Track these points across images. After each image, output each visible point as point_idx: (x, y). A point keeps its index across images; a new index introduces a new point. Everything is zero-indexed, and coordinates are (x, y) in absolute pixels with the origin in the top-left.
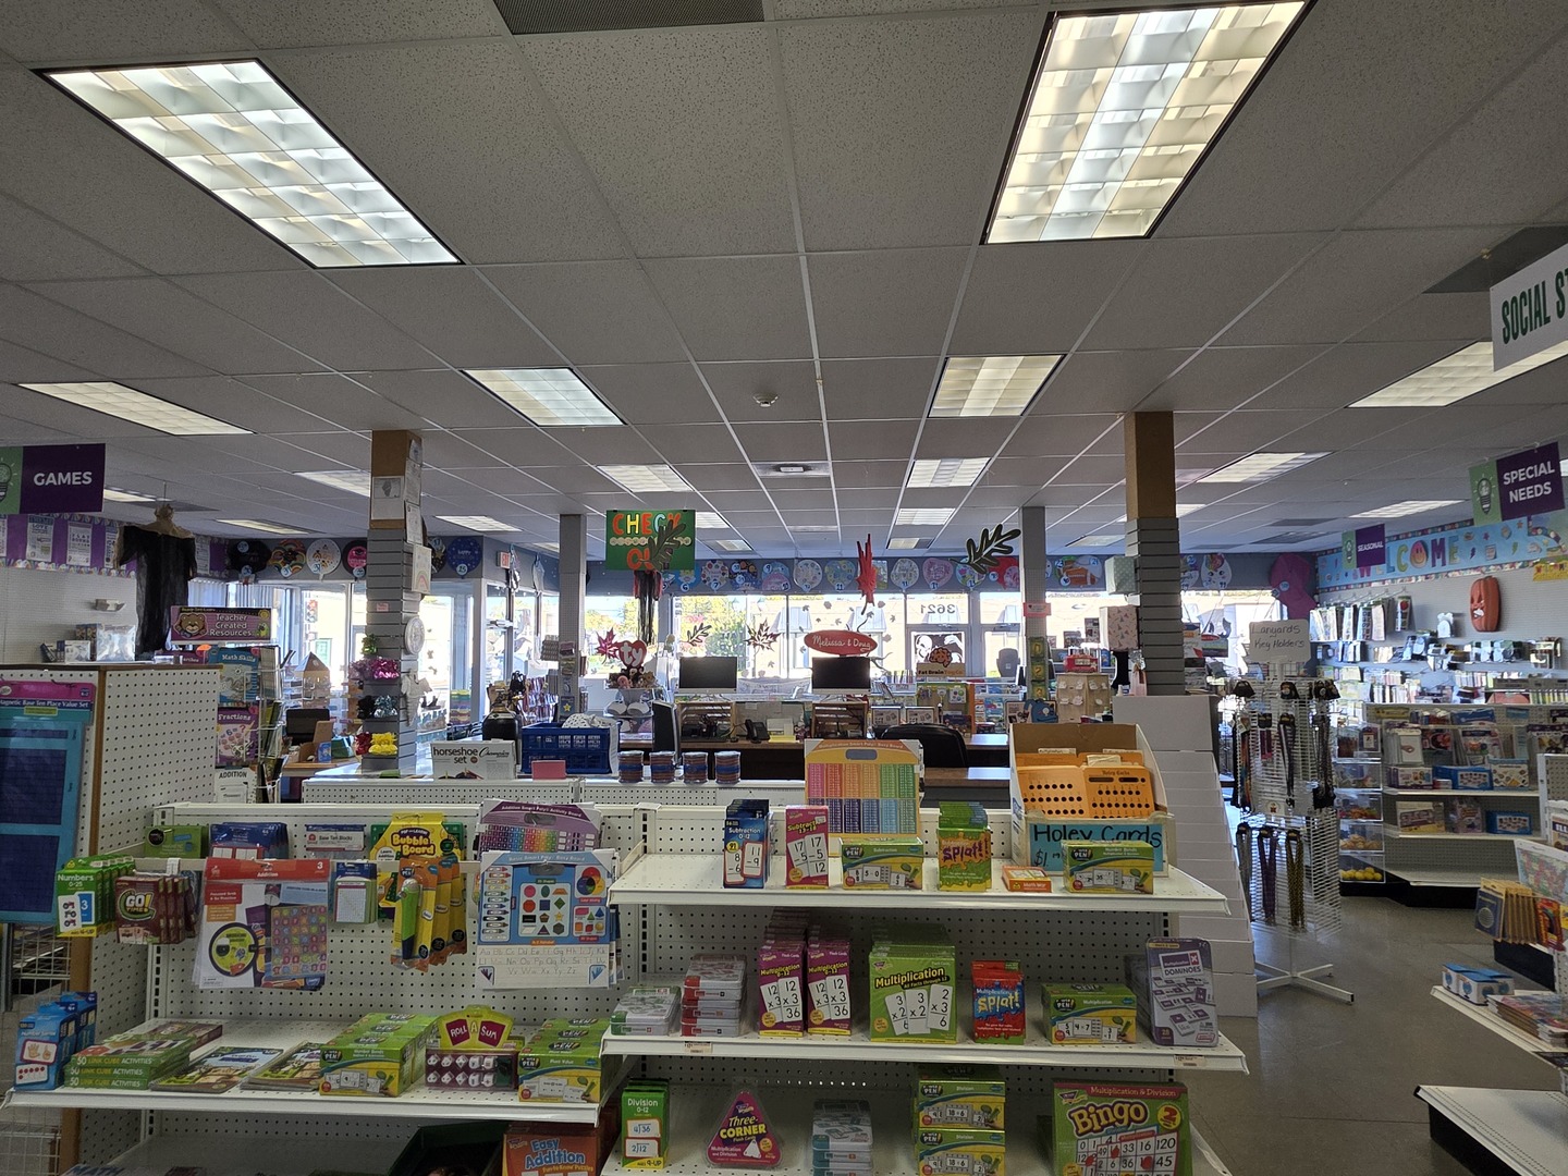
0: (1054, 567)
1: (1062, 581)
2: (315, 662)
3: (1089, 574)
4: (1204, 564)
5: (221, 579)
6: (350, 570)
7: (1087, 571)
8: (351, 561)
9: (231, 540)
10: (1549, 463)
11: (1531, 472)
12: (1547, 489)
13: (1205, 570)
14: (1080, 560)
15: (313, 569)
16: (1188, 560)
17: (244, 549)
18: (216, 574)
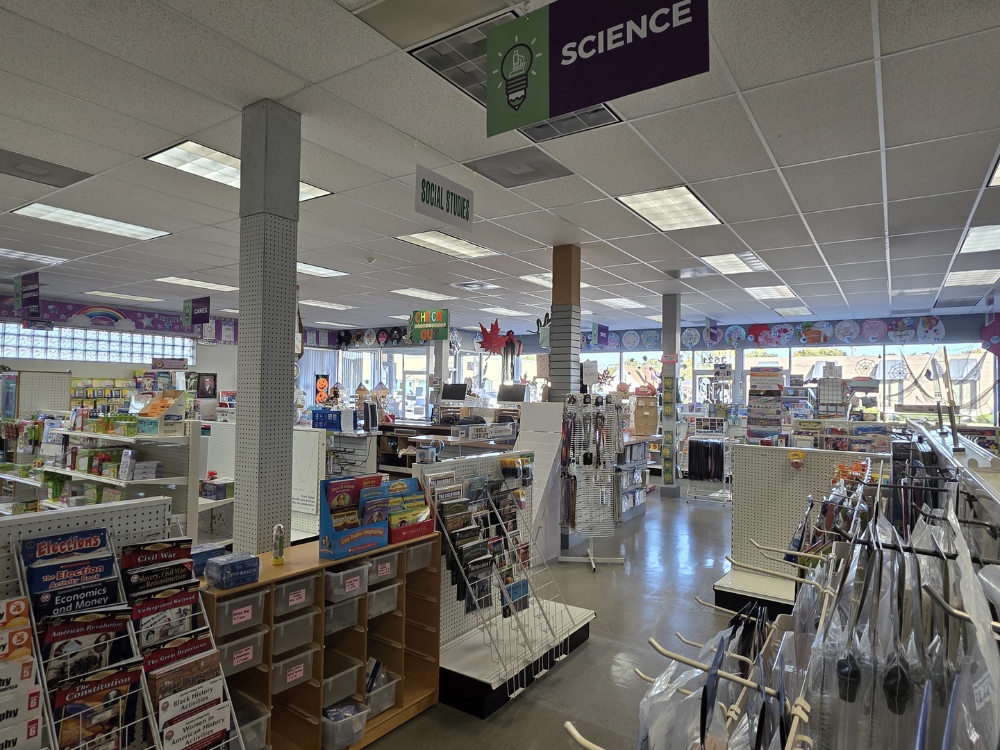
0: (796, 331)
1: (801, 340)
2: (362, 387)
3: (822, 334)
4: (921, 323)
5: (333, 348)
6: (379, 343)
7: (821, 332)
8: (380, 339)
9: (338, 331)
13: (921, 329)
14: (816, 325)
15: (367, 343)
16: (906, 322)
17: (343, 335)
18: (331, 346)
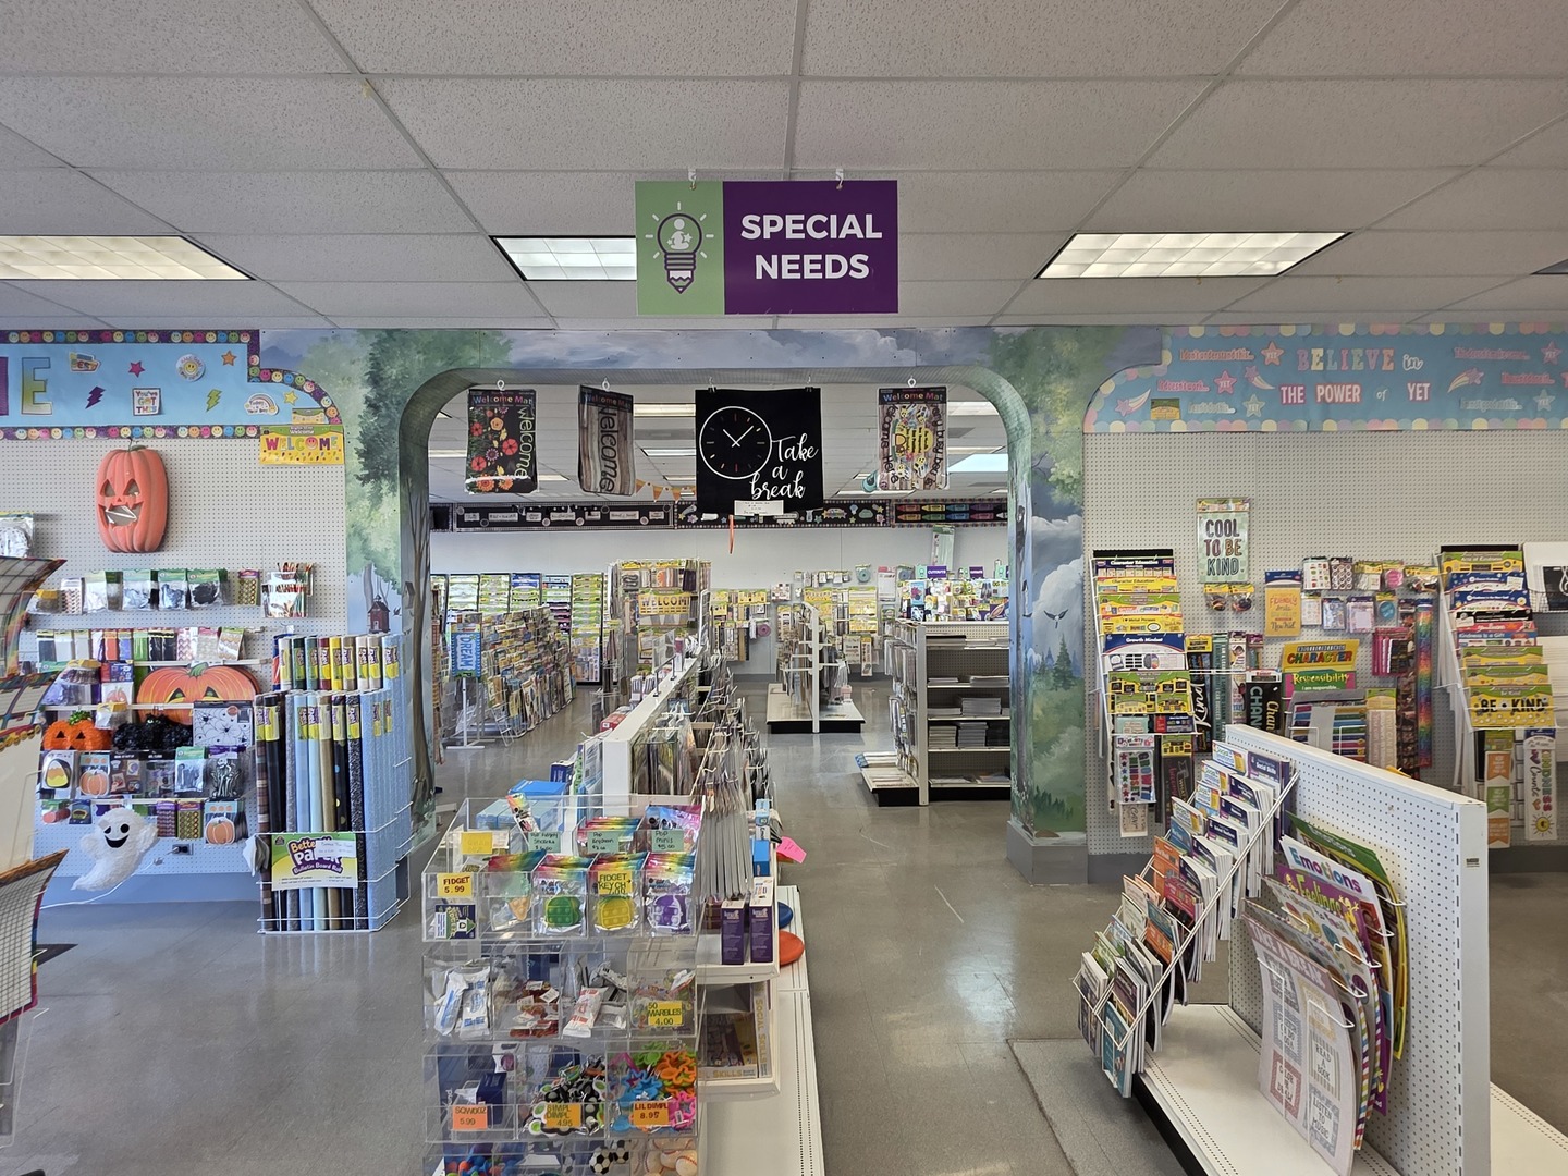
10: (869, 218)
11: (818, 226)
12: (859, 267)
